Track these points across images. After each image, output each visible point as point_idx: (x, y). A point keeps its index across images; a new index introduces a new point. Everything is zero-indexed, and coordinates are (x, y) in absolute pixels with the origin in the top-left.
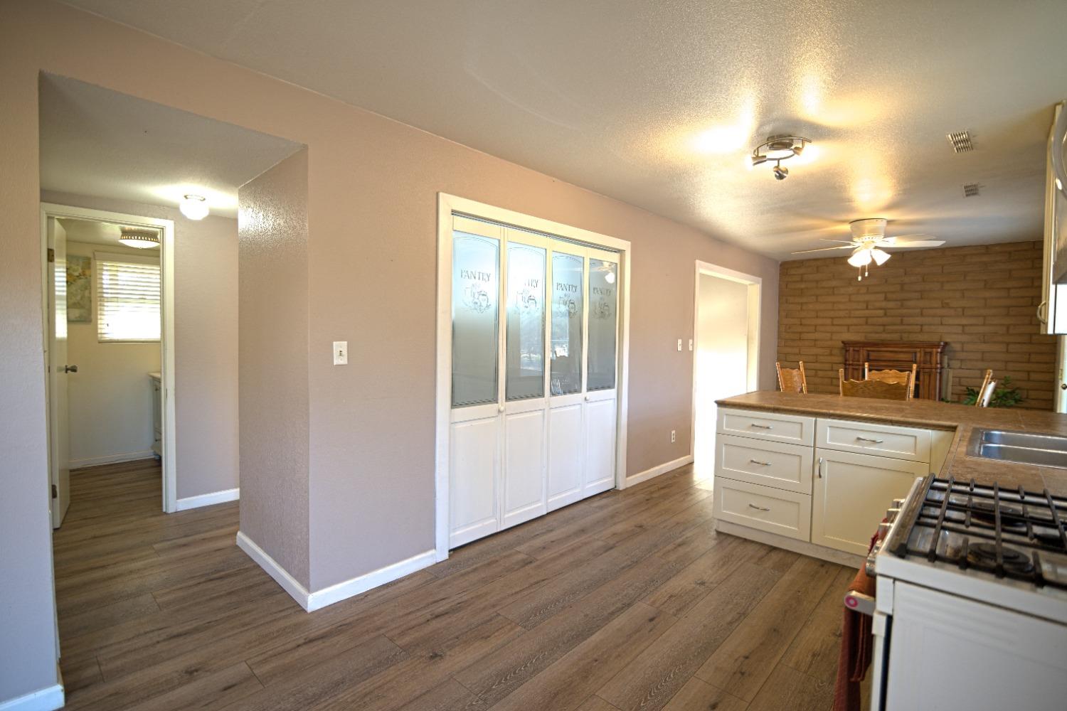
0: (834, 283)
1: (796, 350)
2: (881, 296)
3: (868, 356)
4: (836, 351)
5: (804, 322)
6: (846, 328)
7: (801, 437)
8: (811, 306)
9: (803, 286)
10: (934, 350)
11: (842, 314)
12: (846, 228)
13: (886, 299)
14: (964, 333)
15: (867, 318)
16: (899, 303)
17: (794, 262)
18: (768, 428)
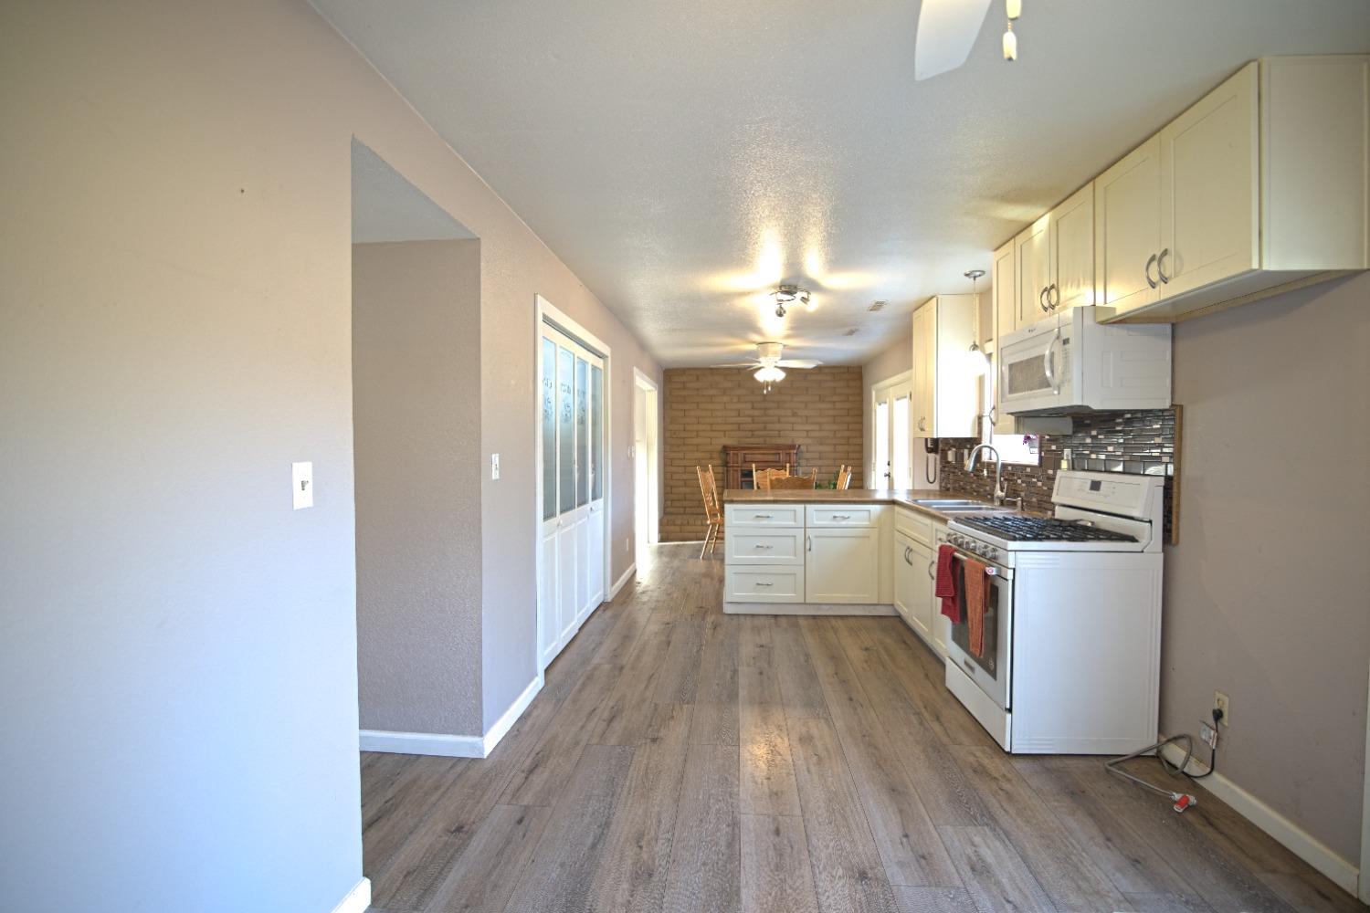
0: (712, 392)
1: (681, 455)
2: (749, 406)
3: (745, 458)
4: (715, 455)
5: (688, 428)
6: (722, 433)
7: (795, 521)
8: (692, 413)
9: (684, 393)
10: (792, 451)
11: (719, 420)
12: (753, 347)
13: (753, 408)
14: (808, 437)
15: (739, 424)
16: (762, 411)
17: (677, 369)
18: (768, 517)
